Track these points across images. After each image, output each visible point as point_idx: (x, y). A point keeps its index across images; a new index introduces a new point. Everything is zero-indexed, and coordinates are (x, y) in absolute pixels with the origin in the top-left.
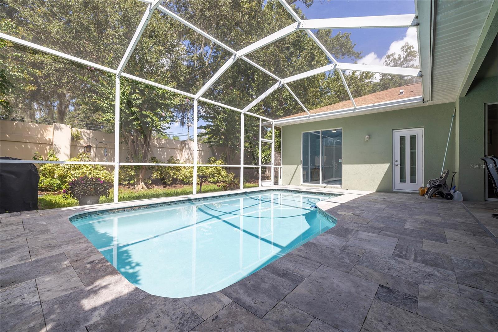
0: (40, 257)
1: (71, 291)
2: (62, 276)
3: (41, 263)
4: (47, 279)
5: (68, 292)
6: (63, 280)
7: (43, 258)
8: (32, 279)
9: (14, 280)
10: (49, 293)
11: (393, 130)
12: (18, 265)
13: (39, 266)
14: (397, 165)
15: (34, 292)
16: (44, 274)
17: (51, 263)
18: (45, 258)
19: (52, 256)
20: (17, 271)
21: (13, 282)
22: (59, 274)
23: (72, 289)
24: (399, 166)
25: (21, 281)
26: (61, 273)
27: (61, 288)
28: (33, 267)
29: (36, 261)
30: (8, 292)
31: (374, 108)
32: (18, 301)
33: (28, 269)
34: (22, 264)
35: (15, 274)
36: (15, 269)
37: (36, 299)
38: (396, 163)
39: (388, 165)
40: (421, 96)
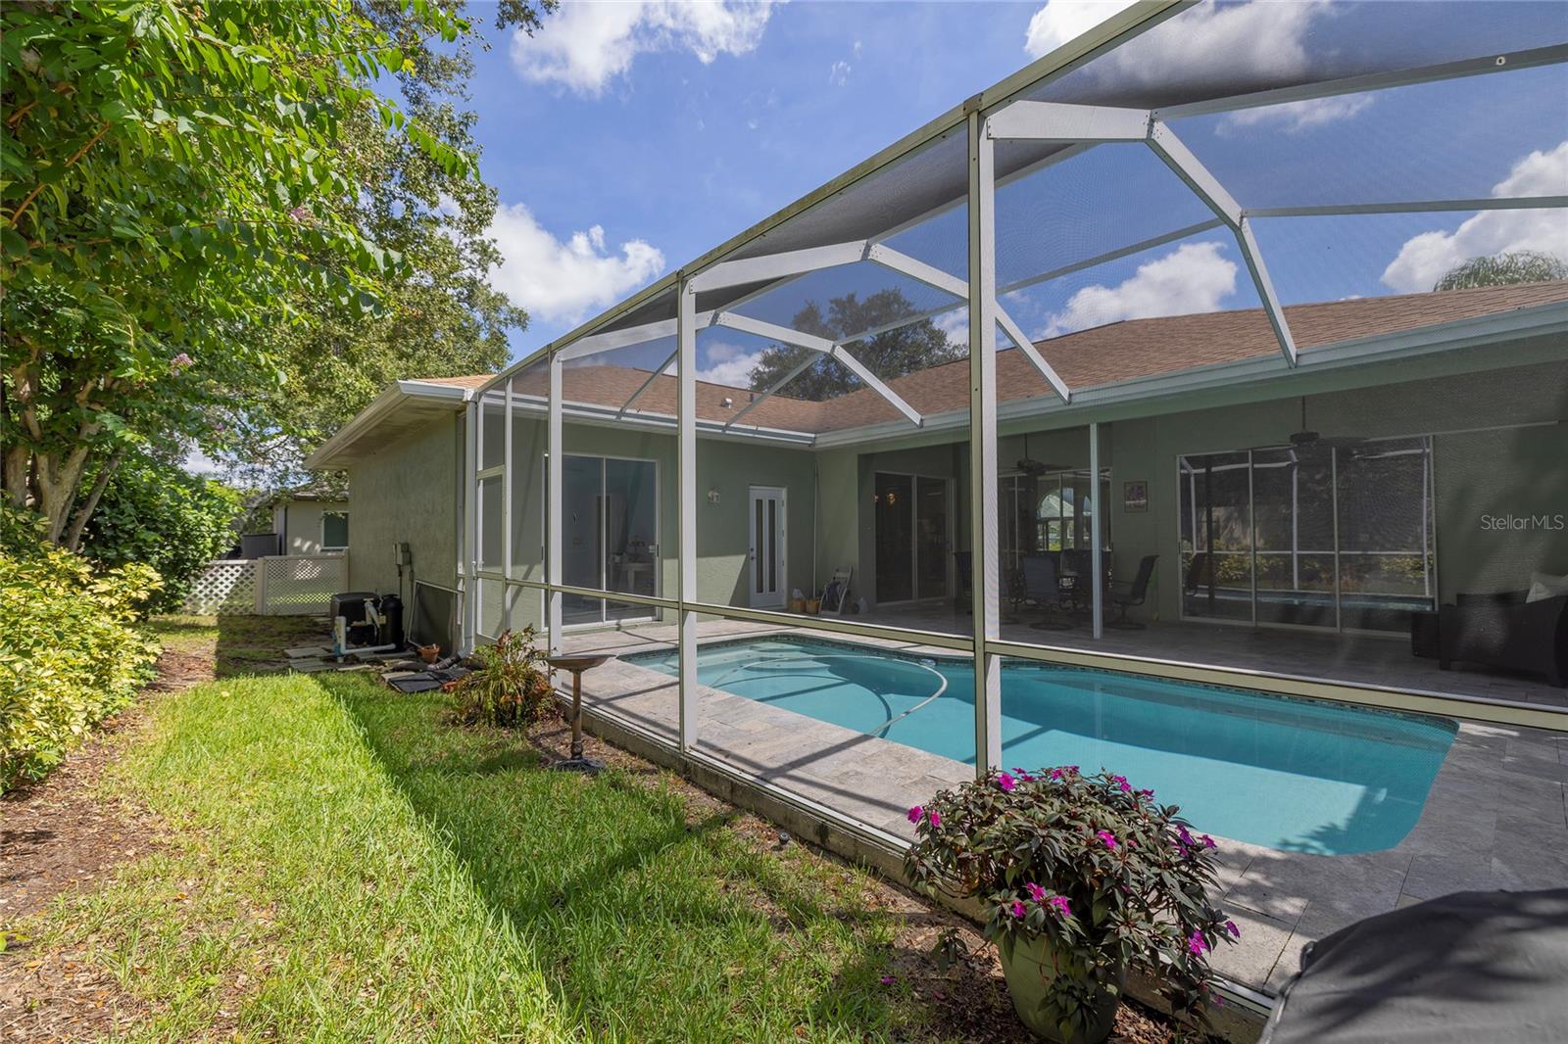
11: (747, 484)
14: (753, 559)
24: (755, 562)
38: (752, 555)
39: (743, 557)
40: (813, 435)
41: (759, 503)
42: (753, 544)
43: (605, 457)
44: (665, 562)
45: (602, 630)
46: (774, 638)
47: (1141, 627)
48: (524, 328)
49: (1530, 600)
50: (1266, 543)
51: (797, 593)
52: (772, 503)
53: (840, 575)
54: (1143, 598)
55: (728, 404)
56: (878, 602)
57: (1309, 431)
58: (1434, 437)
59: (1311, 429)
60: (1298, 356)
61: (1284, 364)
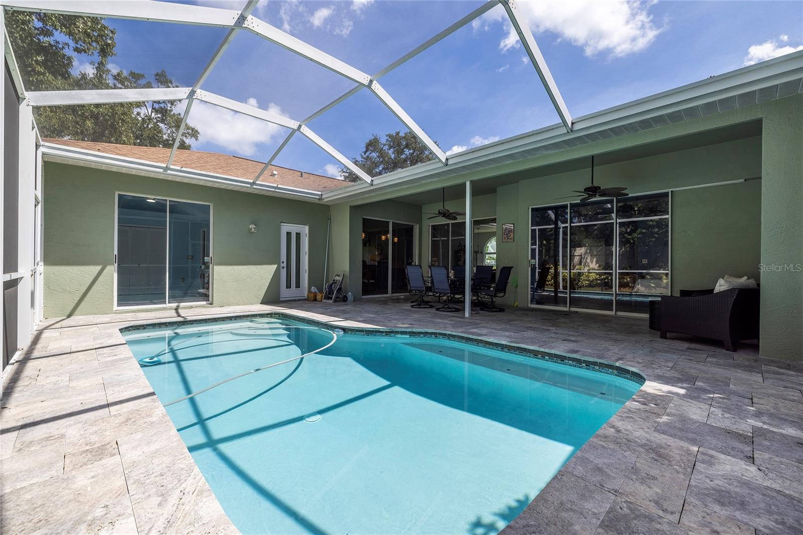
0: (686, 445)
1: (685, 399)
2: (682, 411)
3: (691, 435)
4: (695, 417)
5: (688, 400)
6: (684, 408)
7: (683, 440)
8: (709, 425)
9: (728, 435)
10: (701, 407)
11: (281, 222)
12: (718, 451)
13: (695, 433)
14: (283, 268)
15: (712, 413)
16: (695, 422)
17: (680, 429)
18: (681, 439)
19: (671, 436)
20: (721, 443)
21: (728, 433)
22: (683, 414)
23: (684, 400)
24: (285, 269)
25: (720, 429)
26: (681, 413)
27: (691, 404)
28: (701, 436)
29: (694, 442)
30: (735, 427)
31: (277, 190)
32: (727, 415)
33: (709, 438)
34: (713, 449)
35: (725, 441)
36: (723, 448)
37: (712, 409)
38: (282, 265)
39: (275, 266)
40: (320, 193)
41: (289, 234)
42: (284, 258)
43: (168, 199)
44: (215, 267)
45: (164, 309)
46: (270, 315)
47: (501, 310)
48: (197, 139)
49: (715, 292)
50: (599, 266)
51: (314, 289)
52: (298, 235)
53: (337, 278)
54: (505, 293)
55: (275, 175)
56: (363, 295)
57: (595, 185)
58: (672, 191)
59: (595, 184)
60: (573, 123)
61: (564, 130)
